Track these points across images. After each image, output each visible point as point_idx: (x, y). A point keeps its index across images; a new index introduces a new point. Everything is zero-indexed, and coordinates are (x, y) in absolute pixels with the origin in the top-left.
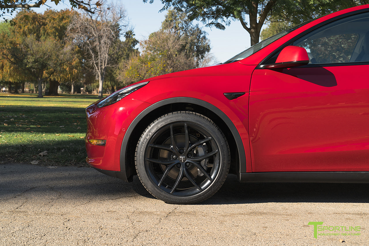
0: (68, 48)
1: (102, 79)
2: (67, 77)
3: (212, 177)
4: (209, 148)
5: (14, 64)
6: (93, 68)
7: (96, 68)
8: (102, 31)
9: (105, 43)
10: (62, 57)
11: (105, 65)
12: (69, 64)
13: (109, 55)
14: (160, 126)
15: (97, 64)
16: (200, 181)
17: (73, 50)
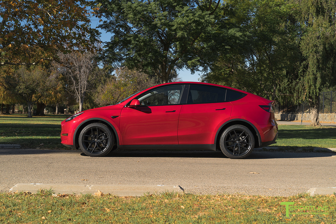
0: (53, 76)
1: (82, 102)
2: (52, 100)
3: (107, 147)
4: (106, 136)
5: (8, 89)
6: (74, 92)
7: (76, 92)
8: (82, 62)
9: (84, 72)
10: (48, 83)
11: (84, 90)
12: (54, 89)
13: (88, 81)
14: (87, 128)
15: (77, 89)
16: (103, 148)
17: (57, 78)
